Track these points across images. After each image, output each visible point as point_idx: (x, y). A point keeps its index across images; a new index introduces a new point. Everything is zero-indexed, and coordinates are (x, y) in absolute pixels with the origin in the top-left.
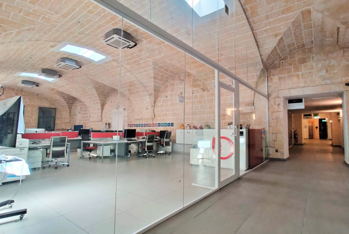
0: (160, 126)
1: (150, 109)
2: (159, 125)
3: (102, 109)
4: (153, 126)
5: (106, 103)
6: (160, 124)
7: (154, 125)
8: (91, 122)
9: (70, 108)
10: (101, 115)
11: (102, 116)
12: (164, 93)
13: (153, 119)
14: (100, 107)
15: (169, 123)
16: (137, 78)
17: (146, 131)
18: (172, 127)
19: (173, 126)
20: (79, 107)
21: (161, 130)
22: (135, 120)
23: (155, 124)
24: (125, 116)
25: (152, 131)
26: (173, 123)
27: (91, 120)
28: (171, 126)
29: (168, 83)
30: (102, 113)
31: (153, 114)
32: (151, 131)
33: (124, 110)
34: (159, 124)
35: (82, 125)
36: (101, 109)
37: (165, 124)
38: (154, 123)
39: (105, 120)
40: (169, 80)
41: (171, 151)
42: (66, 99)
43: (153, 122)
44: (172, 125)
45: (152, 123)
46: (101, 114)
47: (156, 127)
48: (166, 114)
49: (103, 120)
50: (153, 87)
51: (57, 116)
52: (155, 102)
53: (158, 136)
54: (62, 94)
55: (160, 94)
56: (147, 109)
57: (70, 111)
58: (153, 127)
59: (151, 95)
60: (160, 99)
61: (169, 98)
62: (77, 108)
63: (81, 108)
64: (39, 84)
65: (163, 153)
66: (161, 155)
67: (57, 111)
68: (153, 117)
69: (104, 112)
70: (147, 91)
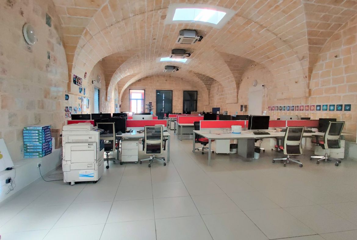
0: (320, 110)
1: (303, 83)
2: (319, 108)
3: (238, 87)
4: (308, 110)
5: (242, 80)
6: (320, 106)
7: (308, 108)
8: (227, 104)
9: (209, 90)
10: (236, 96)
11: (239, 96)
12: (332, 51)
13: (307, 98)
14: (236, 86)
15: (341, 106)
16: (277, 36)
17: (291, 119)
18: (347, 113)
19: (349, 110)
20: (216, 88)
21: (323, 118)
22: (278, 100)
23: (311, 106)
24: (264, 96)
25: (302, 119)
26: (350, 105)
27: (227, 102)
28: (345, 110)
29: (340, 30)
30: (238, 93)
31: (307, 90)
32: (300, 118)
33: (263, 87)
34: (317, 106)
35: (219, 107)
36: (236, 88)
37: (330, 106)
38: (309, 104)
39: (241, 102)
40: (344, 24)
41: (343, 157)
42: (204, 80)
43: (306, 103)
44: (348, 108)
45: (304, 105)
46: (236, 94)
47: (312, 112)
48: (334, 89)
49: (239, 101)
50: (308, 44)
51: (198, 98)
52: (311, 70)
53: (314, 127)
54: (199, 75)
55: (321, 54)
56: (296, 82)
57: (209, 92)
58: (307, 112)
59: (303, 58)
60: (321, 62)
61: (341, 57)
62: (215, 89)
63: (218, 89)
64: (178, 67)
65: (325, 159)
66: (318, 163)
67: (199, 93)
68: (307, 95)
69: (240, 91)
70: (297, 53)
